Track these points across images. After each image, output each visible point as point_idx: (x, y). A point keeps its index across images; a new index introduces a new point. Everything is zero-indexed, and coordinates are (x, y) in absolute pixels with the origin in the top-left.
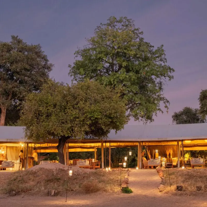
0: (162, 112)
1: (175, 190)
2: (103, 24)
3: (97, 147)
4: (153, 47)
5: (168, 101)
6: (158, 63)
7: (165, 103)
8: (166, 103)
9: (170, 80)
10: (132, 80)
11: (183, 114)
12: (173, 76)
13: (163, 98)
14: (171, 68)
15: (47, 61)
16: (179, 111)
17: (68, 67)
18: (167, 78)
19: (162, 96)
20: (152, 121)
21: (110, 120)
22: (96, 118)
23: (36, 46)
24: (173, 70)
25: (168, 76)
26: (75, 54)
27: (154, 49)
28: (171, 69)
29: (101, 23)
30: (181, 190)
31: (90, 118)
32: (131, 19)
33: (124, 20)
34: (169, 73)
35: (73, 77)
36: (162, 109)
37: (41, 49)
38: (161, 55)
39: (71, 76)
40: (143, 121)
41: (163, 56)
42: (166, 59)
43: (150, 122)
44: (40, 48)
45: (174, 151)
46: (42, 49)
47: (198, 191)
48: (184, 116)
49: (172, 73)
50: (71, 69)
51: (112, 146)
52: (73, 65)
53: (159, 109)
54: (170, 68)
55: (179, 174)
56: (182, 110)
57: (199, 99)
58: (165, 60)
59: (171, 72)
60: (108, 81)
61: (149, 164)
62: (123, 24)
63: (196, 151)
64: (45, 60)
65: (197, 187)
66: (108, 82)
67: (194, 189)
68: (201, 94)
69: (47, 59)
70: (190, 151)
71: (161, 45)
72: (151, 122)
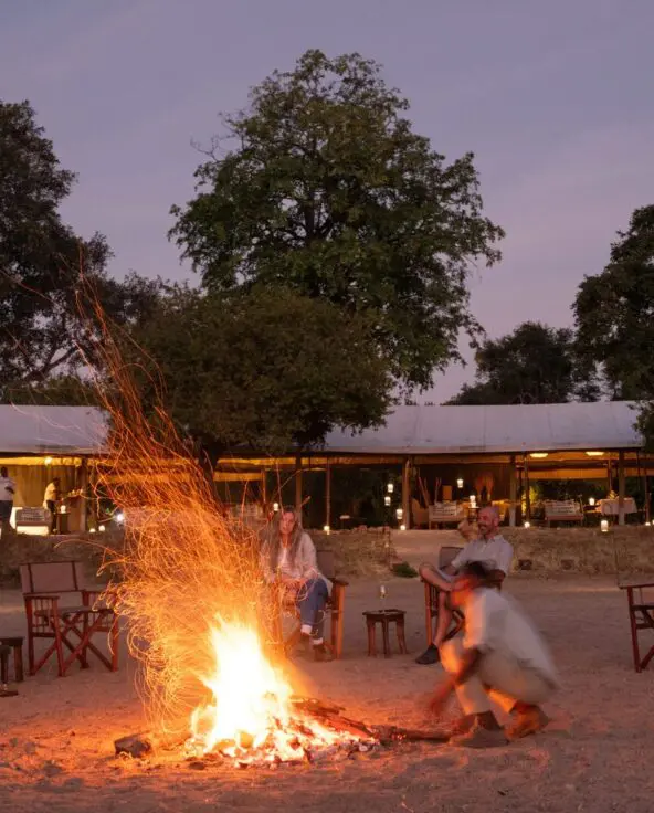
0: (464, 363)
1: (515, 569)
2: (281, 72)
3: (268, 467)
4: (443, 158)
5: (481, 329)
6: (453, 208)
7: (470, 332)
8: (475, 334)
9: (490, 264)
10: (379, 265)
11: (515, 350)
12: (499, 253)
13: (467, 317)
14: (495, 225)
15: (51, 159)
16: (500, 338)
17: (172, 212)
18: (483, 258)
19: (462, 312)
20: (426, 388)
21: (356, 405)
22: (324, 401)
23: (16, 108)
24: (502, 234)
25: (484, 252)
26: (196, 175)
27: (444, 166)
28: (495, 230)
29: (276, 71)
30: (528, 568)
31: (309, 402)
32: (373, 62)
33: (352, 65)
34: (488, 243)
35: (185, 245)
36: (462, 354)
37: (32, 119)
38: (465, 181)
39: (180, 241)
40: (400, 387)
41: (471, 188)
42: (479, 198)
43: (421, 391)
44: (30, 116)
45: (496, 481)
46: (38, 121)
47: (567, 569)
48: (518, 354)
49: (496, 240)
50: (178, 219)
51: (314, 466)
52: (186, 209)
53: (455, 354)
54: (491, 228)
55: (518, 539)
56: (513, 335)
57: (573, 306)
58: (478, 202)
59: (492, 238)
60: (305, 267)
61: (433, 517)
62: (347, 76)
63: (557, 482)
64: (43, 157)
65: (563, 562)
66: (305, 270)
67: (555, 565)
68: (581, 290)
69: (52, 155)
70: (540, 480)
71: (468, 155)
72: (424, 391)
